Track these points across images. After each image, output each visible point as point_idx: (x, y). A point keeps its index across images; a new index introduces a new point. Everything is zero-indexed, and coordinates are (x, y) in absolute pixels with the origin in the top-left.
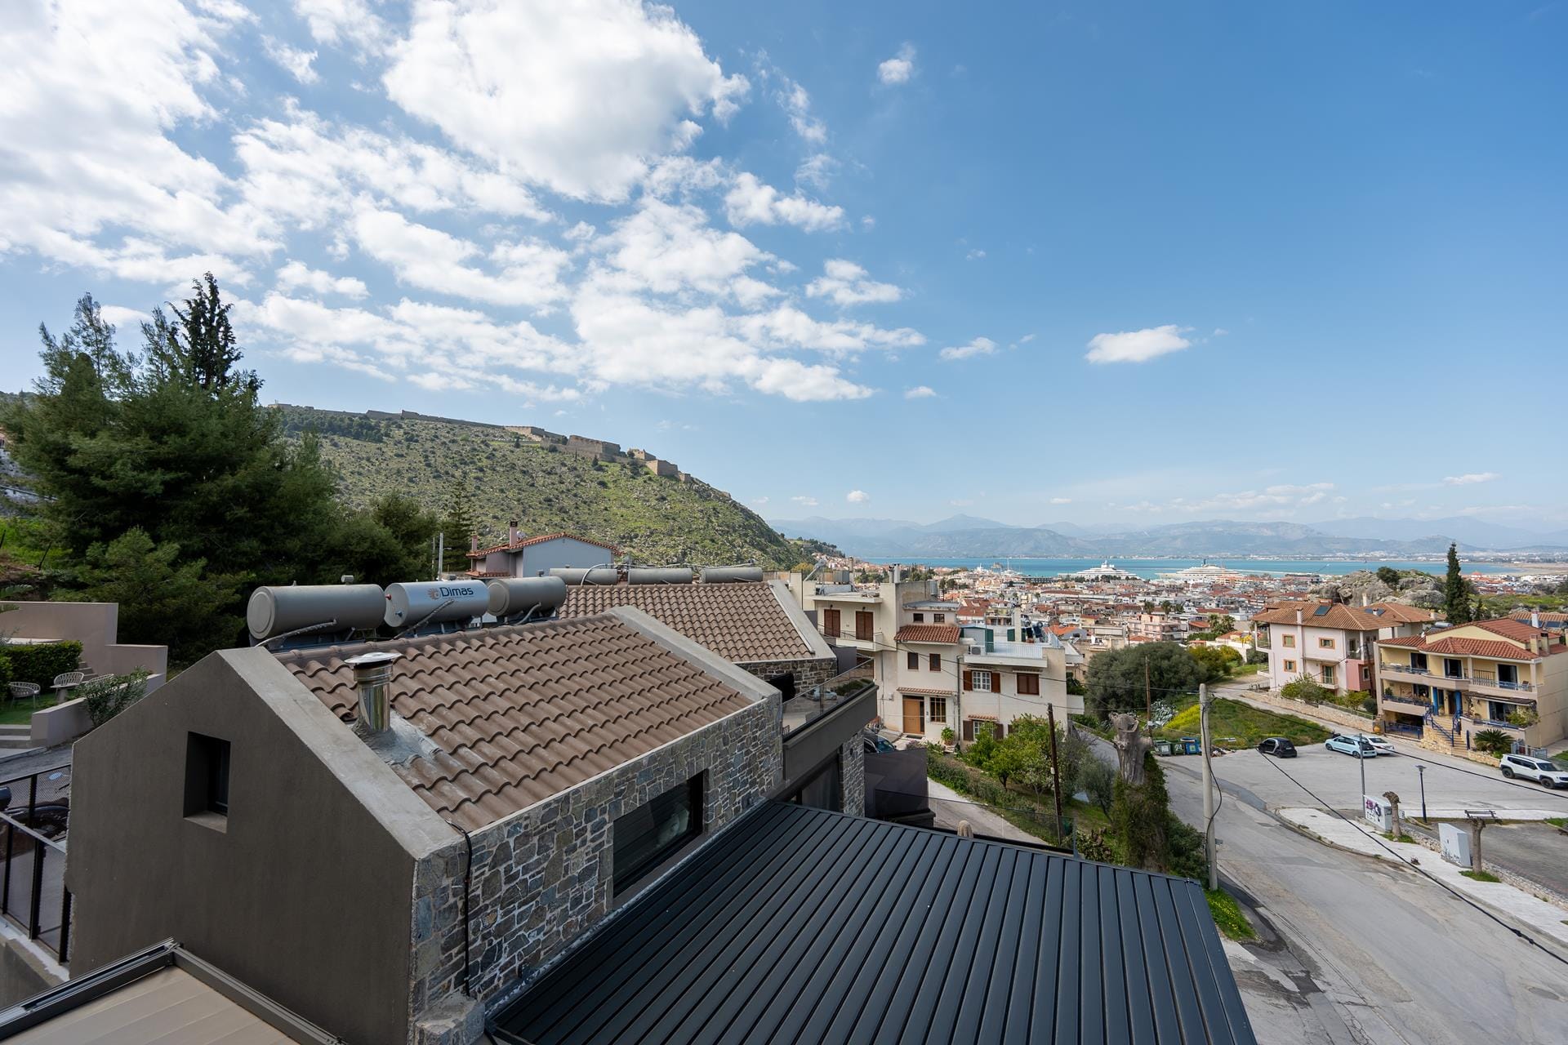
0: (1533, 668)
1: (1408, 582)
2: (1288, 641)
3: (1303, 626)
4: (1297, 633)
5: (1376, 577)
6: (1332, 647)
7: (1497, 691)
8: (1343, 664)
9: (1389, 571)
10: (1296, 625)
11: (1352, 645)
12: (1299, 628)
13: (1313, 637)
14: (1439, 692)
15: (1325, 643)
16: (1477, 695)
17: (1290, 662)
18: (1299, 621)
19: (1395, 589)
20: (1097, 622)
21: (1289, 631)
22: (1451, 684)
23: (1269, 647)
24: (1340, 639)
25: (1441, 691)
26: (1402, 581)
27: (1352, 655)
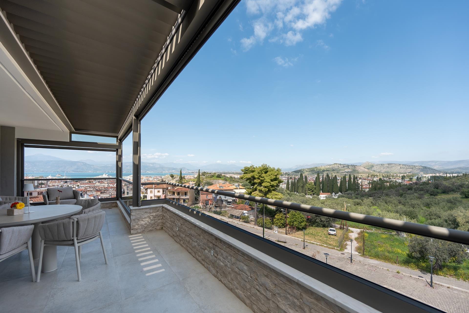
0: (189, 192)
1: (175, 177)
2: (151, 192)
3: (154, 188)
4: (153, 190)
5: (170, 176)
6: (160, 192)
7: (184, 197)
8: (161, 196)
9: (172, 175)
10: (153, 188)
11: (163, 191)
12: (154, 189)
13: (156, 190)
14: (176, 199)
15: (158, 191)
16: (181, 198)
17: (151, 197)
18: (154, 187)
19: (173, 179)
20: (101, 193)
21: (151, 190)
22: (178, 197)
23: (147, 194)
24: (161, 190)
25: (177, 199)
26: (174, 177)
27: (163, 194)
